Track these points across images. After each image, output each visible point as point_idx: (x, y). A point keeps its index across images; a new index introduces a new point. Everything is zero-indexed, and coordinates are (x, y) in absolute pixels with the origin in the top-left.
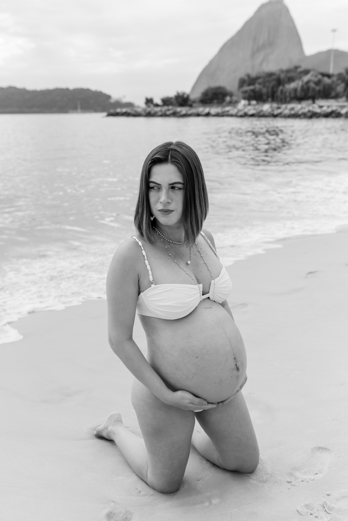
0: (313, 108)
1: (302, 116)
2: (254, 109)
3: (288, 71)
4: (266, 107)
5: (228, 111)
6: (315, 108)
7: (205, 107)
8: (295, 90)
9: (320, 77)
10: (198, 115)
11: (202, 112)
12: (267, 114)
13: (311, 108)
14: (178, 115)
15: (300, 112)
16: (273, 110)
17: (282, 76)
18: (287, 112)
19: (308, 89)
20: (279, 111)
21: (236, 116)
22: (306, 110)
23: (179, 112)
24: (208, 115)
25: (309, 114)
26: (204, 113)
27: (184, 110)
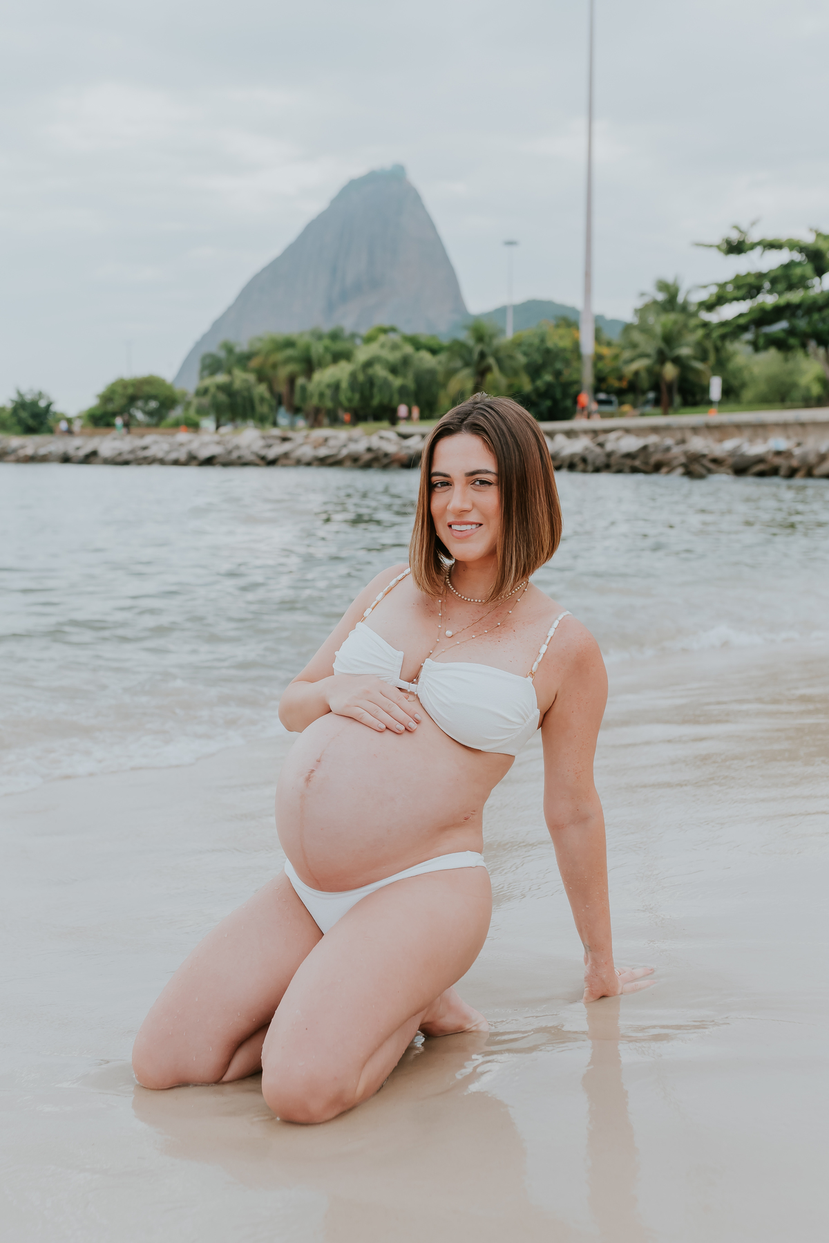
0: (381, 438)
1: (348, 463)
2: (218, 443)
3: (335, 336)
4: (249, 437)
5: (145, 448)
6: (388, 440)
7: (92, 435)
8: (336, 387)
9: (408, 349)
10: (66, 459)
11: (78, 448)
12: (250, 457)
13: (375, 442)
14: (12, 457)
15: (344, 452)
16: (269, 446)
17: (318, 349)
18: (307, 452)
19: (371, 382)
20: (286, 447)
21: (162, 462)
22: (360, 447)
23: (15, 451)
24: (91, 458)
25: (368, 457)
26: (82, 453)
27: (30, 444)
